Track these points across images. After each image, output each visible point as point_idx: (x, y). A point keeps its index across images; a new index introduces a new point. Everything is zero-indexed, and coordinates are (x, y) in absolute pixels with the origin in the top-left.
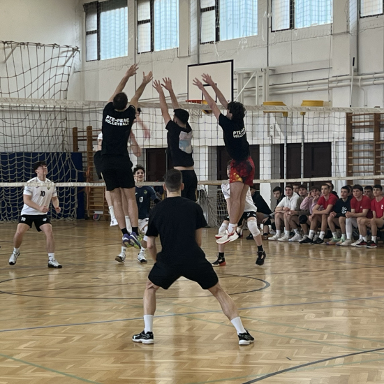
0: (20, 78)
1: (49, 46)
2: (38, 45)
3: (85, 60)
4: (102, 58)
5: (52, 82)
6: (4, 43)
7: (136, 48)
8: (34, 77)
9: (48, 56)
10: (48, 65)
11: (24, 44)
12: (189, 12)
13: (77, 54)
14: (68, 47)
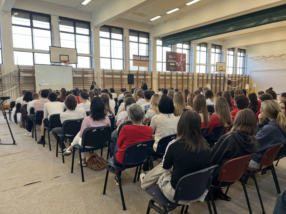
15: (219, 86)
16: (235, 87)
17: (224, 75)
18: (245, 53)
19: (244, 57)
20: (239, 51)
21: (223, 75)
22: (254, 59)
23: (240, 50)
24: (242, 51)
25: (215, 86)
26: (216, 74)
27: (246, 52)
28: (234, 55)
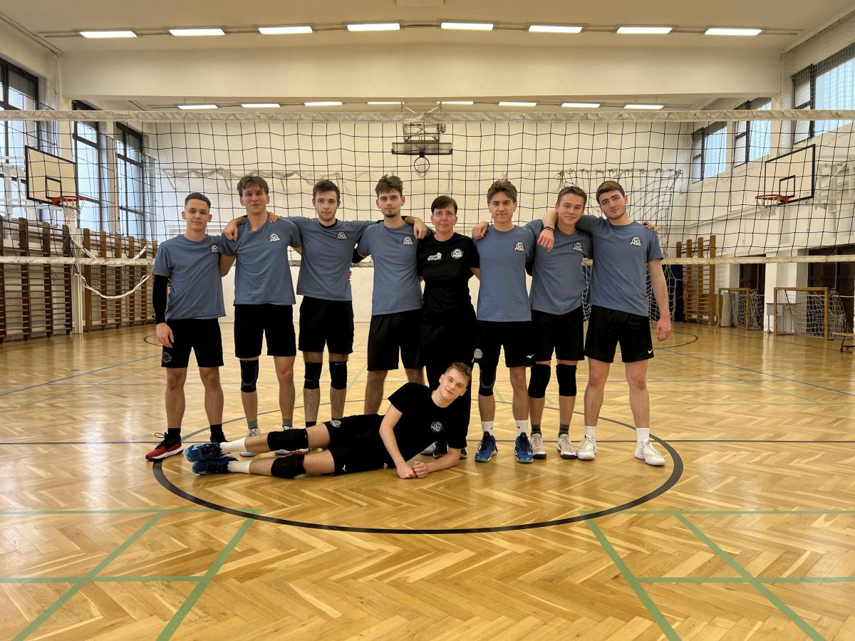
1: (653, 170)
4: (705, 178)
6: (610, 170)
7: (733, 162)
9: (651, 180)
10: (651, 187)
11: (628, 170)
14: (671, 170)
15: (42, 288)
16: (119, 293)
17: (66, 229)
18: (140, 149)
19: (140, 165)
20: (121, 132)
21: (60, 233)
23: (125, 132)
24: (130, 138)
25: (20, 288)
26: (23, 223)
27: (145, 145)
28: (97, 146)
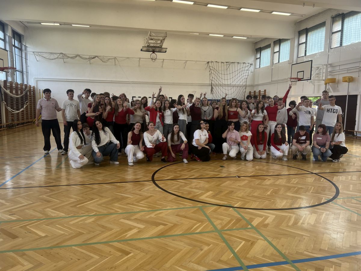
0: (231, 74)
1: (242, 63)
2: (238, 63)
3: (255, 68)
4: (261, 67)
5: (242, 75)
6: (227, 62)
7: (273, 62)
8: (236, 74)
9: (241, 67)
10: (241, 70)
11: (233, 63)
12: (294, 45)
13: (252, 66)
14: (249, 63)
18: (20, 41)
19: (21, 49)
20: (13, 34)
22: (44, 56)
24: (16, 37)
27: (22, 39)
